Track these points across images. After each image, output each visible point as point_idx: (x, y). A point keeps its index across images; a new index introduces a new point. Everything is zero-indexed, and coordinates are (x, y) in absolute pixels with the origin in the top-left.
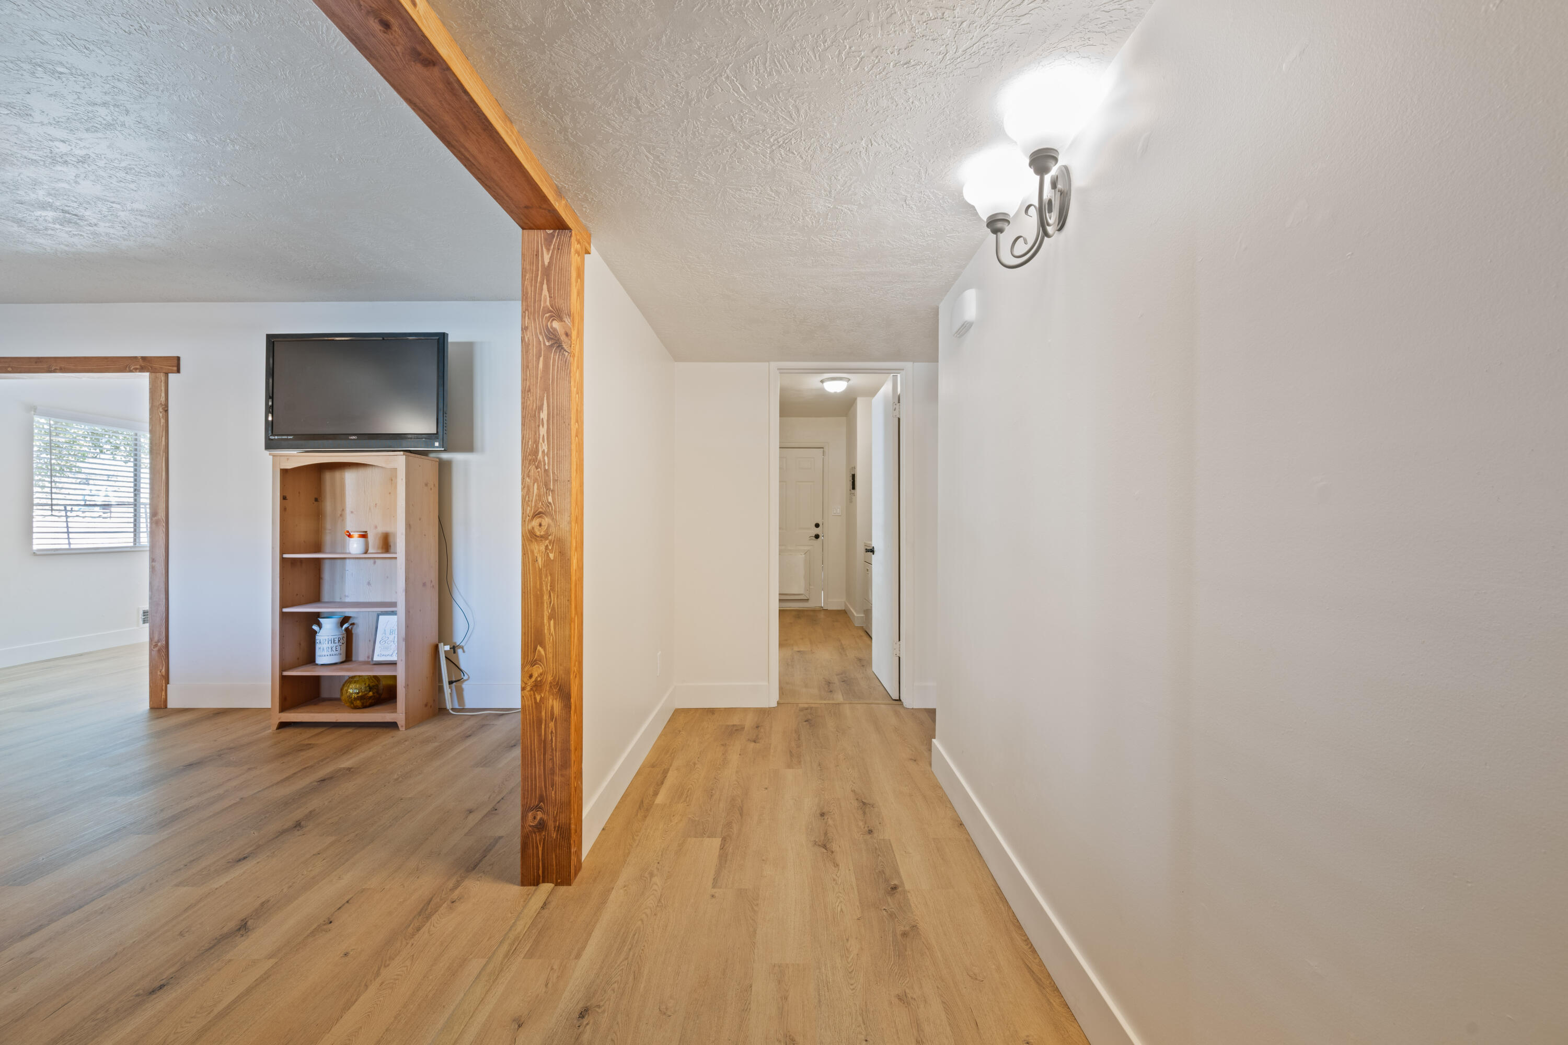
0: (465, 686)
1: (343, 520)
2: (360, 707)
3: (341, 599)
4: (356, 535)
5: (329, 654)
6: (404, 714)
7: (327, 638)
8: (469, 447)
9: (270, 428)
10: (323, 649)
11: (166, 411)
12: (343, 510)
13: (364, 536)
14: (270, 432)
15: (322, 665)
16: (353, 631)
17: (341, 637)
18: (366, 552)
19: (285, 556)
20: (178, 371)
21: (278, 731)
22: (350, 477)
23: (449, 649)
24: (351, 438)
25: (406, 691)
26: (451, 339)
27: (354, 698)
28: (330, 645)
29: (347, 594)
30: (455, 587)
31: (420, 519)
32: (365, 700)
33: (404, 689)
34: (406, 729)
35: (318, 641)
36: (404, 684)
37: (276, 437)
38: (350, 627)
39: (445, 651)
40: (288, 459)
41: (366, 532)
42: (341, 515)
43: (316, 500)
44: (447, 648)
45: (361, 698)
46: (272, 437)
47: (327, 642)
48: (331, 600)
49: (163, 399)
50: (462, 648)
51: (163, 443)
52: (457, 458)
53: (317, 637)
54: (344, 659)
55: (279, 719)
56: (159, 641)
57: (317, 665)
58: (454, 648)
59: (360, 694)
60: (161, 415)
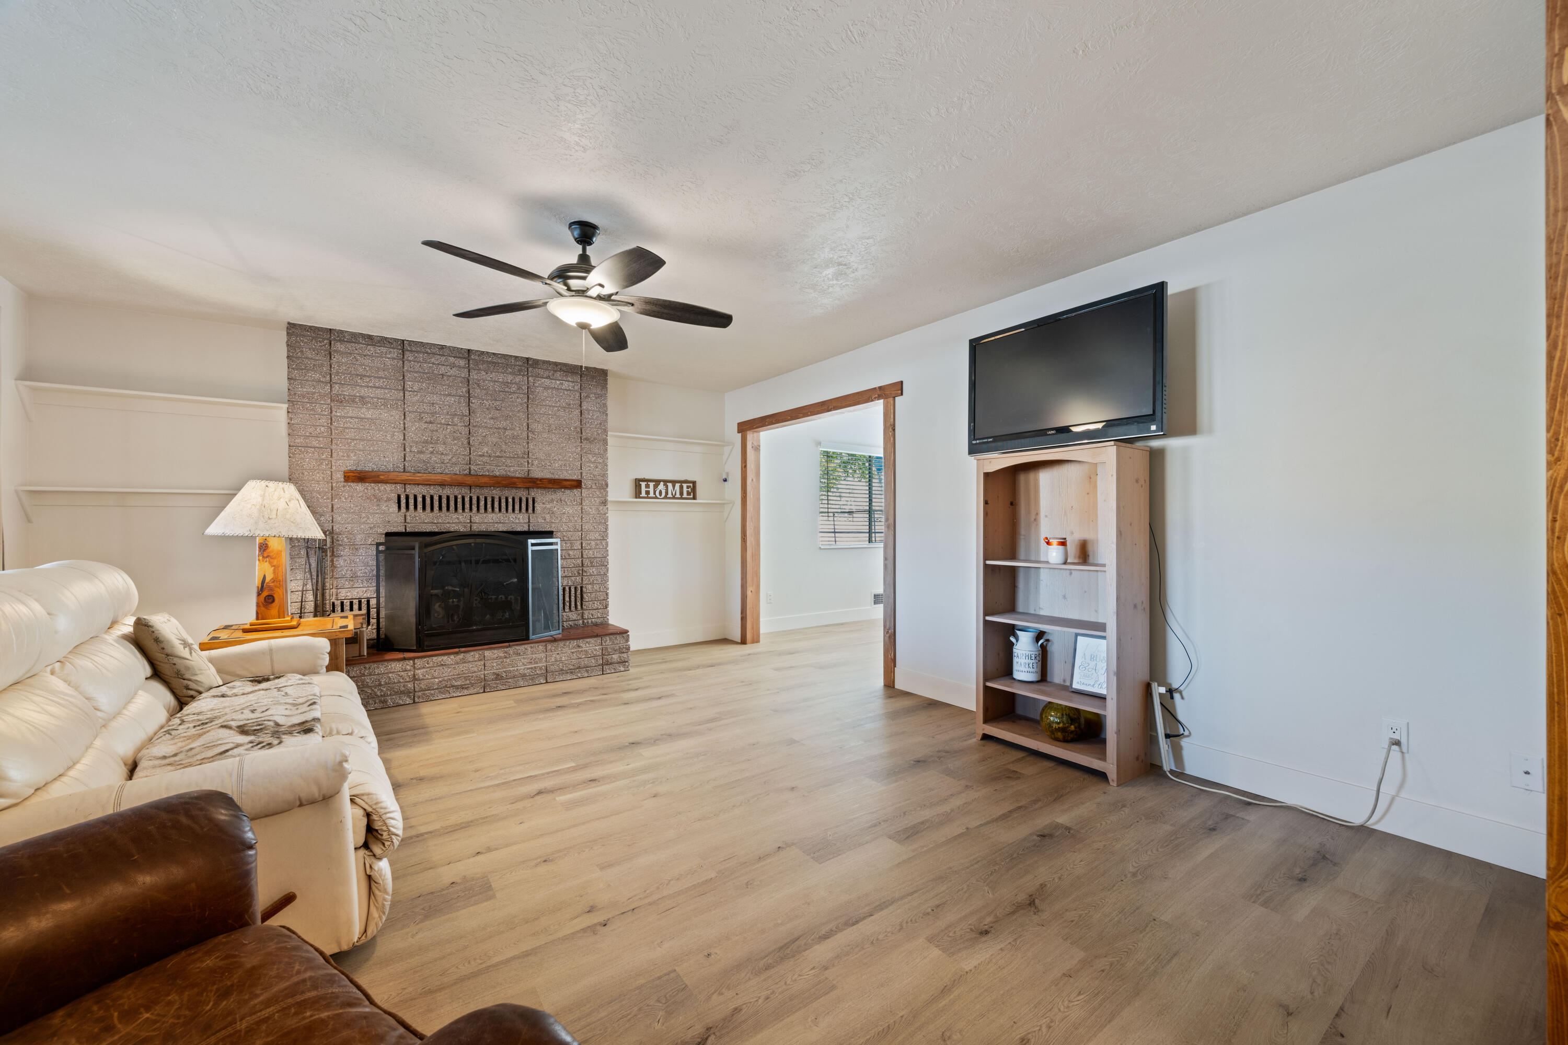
0: (1184, 742)
1: (1037, 525)
2: (1061, 739)
3: (1035, 610)
4: (1054, 542)
5: (1026, 669)
6: (1116, 766)
7: (1024, 652)
8: (1189, 428)
9: (972, 433)
10: (1021, 664)
11: (894, 430)
12: (1037, 514)
13: (1063, 543)
14: (973, 437)
15: (1019, 680)
16: (1048, 648)
17: (1037, 653)
18: (1065, 563)
19: (988, 562)
20: (902, 394)
21: (982, 741)
22: (1044, 477)
23: (1164, 692)
24: (1050, 433)
25: (1117, 738)
26: (1171, 290)
27: (1055, 728)
28: (1027, 661)
29: (1041, 606)
30: (1167, 608)
31: (1131, 525)
32: (1067, 734)
33: (1115, 735)
34: (1118, 786)
35: (1016, 654)
36: (1115, 728)
37: (978, 442)
38: (1045, 644)
39: (1160, 694)
40: (990, 462)
41: (1065, 539)
42: (1035, 519)
43: (1012, 504)
44: (1162, 690)
45: (1063, 730)
46: (974, 442)
47: (1024, 657)
48: (1025, 612)
49: (892, 420)
50: (1181, 693)
51: (892, 458)
52: (1172, 444)
53: (1014, 650)
54: (1040, 679)
55: (983, 730)
56: (889, 629)
57: (1014, 679)
58: (1171, 691)
59: (1061, 725)
60: (891, 434)
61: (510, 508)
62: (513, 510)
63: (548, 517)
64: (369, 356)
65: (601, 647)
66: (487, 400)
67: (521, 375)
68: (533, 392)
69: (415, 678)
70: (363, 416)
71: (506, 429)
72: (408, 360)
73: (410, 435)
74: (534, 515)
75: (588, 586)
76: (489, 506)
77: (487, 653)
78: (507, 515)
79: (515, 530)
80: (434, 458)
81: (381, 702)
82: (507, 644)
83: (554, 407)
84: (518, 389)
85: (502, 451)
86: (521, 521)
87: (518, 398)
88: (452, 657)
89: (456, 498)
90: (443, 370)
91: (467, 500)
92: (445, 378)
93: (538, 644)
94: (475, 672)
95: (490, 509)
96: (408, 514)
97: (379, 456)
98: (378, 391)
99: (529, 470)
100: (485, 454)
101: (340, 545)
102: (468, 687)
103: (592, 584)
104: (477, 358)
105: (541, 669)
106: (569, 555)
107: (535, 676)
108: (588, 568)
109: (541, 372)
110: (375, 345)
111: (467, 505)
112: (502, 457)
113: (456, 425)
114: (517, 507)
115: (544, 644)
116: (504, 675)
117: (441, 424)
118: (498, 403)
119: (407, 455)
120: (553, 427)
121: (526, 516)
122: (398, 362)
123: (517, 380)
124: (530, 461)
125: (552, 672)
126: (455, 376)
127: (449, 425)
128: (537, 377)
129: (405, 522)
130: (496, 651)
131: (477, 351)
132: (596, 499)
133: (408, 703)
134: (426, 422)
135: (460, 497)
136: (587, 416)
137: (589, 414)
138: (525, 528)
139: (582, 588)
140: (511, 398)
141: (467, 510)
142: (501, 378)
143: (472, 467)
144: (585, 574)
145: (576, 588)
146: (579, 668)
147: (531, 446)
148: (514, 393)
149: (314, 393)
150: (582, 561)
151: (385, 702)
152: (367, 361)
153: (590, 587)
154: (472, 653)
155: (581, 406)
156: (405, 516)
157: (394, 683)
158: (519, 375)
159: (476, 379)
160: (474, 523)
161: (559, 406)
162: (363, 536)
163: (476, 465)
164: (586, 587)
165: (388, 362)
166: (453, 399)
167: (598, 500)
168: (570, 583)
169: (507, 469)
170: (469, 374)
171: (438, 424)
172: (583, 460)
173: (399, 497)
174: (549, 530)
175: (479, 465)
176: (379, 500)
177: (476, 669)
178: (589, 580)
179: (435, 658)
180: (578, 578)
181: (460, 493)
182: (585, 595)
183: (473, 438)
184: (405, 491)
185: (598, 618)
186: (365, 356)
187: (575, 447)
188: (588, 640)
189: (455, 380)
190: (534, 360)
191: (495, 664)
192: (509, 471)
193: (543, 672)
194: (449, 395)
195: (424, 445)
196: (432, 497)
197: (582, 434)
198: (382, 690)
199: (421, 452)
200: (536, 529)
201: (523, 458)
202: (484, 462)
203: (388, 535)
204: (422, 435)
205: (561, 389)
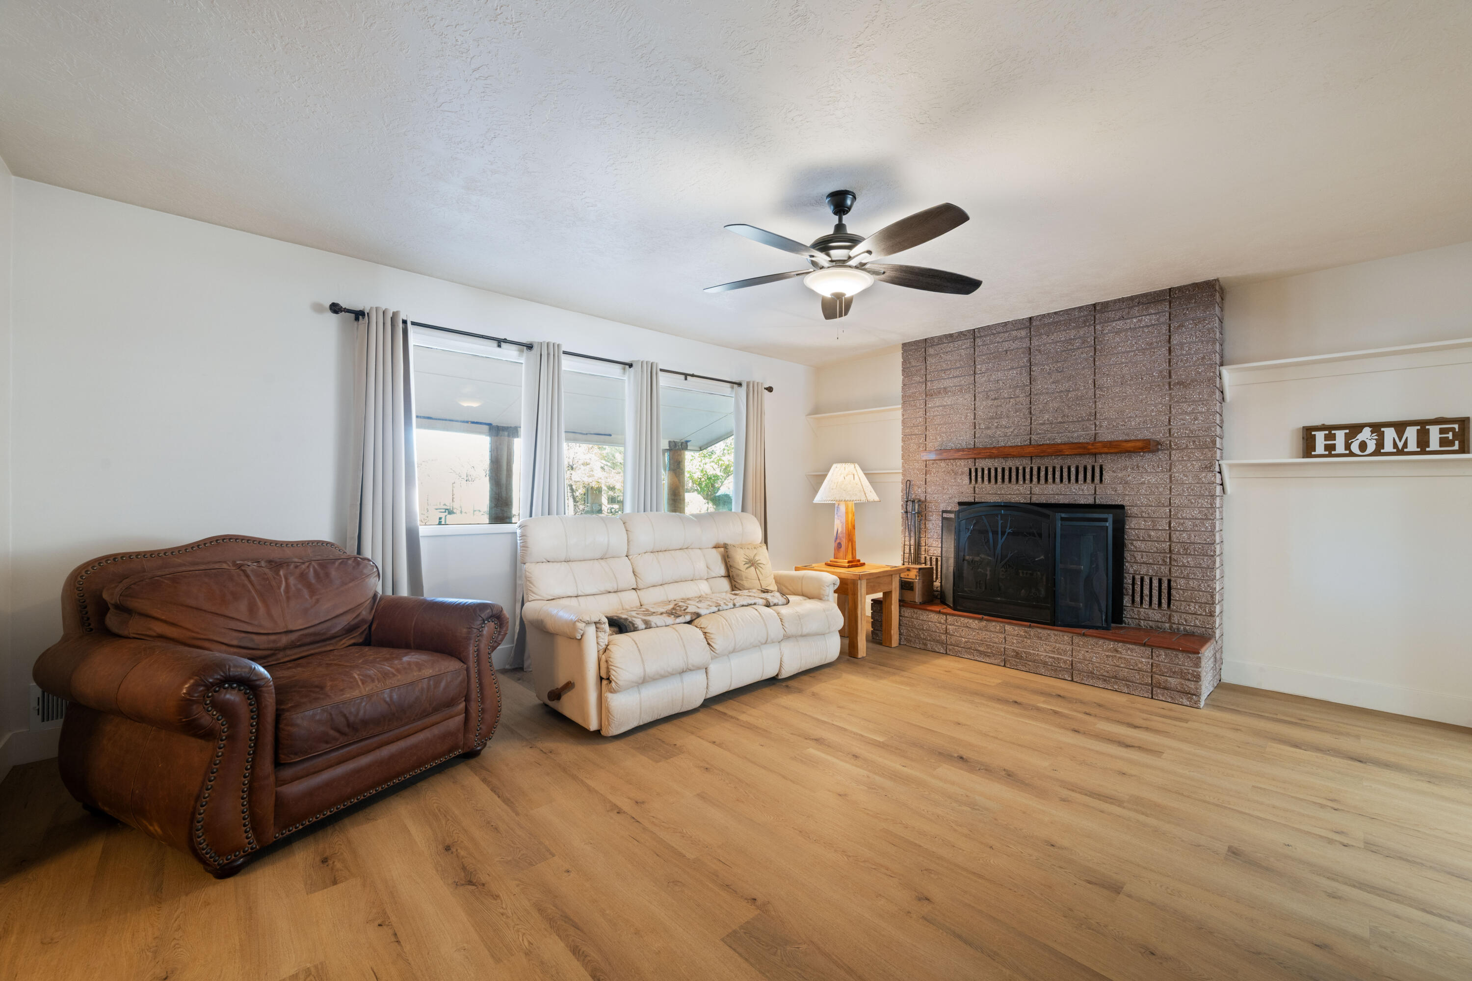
61: (1073, 477)
62: (1077, 480)
63: (1120, 488)
64: (950, 351)
65: (1151, 661)
66: (1048, 365)
67: (1087, 326)
68: (1101, 341)
69: (946, 632)
70: (945, 404)
71: (1069, 391)
72: (978, 346)
73: (979, 413)
74: (1101, 486)
75: (1178, 580)
76: (1050, 476)
77: (1008, 627)
78: (1070, 485)
79: (1077, 502)
80: (999, 433)
81: (923, 644)
82: (1028, 624)
83: (1129, 352)
84: (1083, 343)
85: (1064, 416)
86: (1086, 492)
87: (1082, 353)
88: (976, 622)
89: (1017, 469)
90: (1006, 345)
91: (1028, 470)
92: (1008, 353)
93: (1063, 634)
94: (996, 643)
95: (1050, 480)
96: (976, 486)
97: (956, 436)
98: (956, 380)
99: (1096, 434)
100: (1046, 422)
101: (931, 512)
102: (990, 656)
103: (1187, 578)
104: (1038, 323)
105: (1065, 662)
106: (1150, 536)
107: (1058, 669)
108: (1180, 556)
109: (1111, 315)
110: (954, 341)
111: (1028, 477)
112: (1064, 422)
113: (1018, 397)
114: (1081, 476)
115: (1072, 635)
116: (1024, 655)
117: (1004, 398)
118: (1059, 365)
119: (977, 432)
120: (1128, 377)
121: (1092, 487)
122: (970, 350)
123: (1082, 333)
124: (1098, 423)
125: (1079, 670)
126: (1017, 348)
127: (1012, 398)
128: (1106, 322)
129: (975, 493)
130: (1016, 628)
131: (1038, 316)
132: (1194, 463)
133: (941, 652)
134: (992, 400)
135: (1021, 468)
136: (1179, 353)
137: (1182, 349)
138: (1090, 501)
139: (1169, 581)
140: (1075, 355)
141: (1027, 481)
142: (1062, 336)
143: (1033, 437)
144: (1174, 563)
145: (1160, 581)
146: (1115, 677)
147: (1099, 404)
148: (1078, 348)
149: (916, 393)
150: (1170, 546)
151: (925, 645)
152: (949, 357)
153: (1182, 581)
154: (994, 624)
155: (1169, 342)
156: (974, 488)
157: (933, 631)
158: (1083, 327)
159: (1037, 346)
160: (1035, 494)
161: (1137, 349)
162: (945, 504)
163: (1037, 434)
164: (1175, 581)
165: (963, 352)
166: (1015, 372)
167: (1197, 465)
168: (1151, 572)
169: (1069, 434)
170: (1031, 343)
171: (1002, 399)
172: (1173, 412)
173: (970, 470)
174: (1121, 503)
175: (1039, 434)
176: (956, 474)
177: (997, 640)
178: (1182, 572)
179: (962, 619)
180: (1163, 567)
181: (1021, 465)
182: (1173, 592)
183: (1034, 407)
184: (975, 465)
185: (1195, 626)
186: (947, 353)
187: (1161, 396)
188: (1131, 646)
189: (1017, 352)
190: (1102, 303)
191: (1015, 641)
192: (1072, 437)
193: (1067, 666)
194: (1012, 368)
195: (990, 421)
196: (996, 470)
197: (1170, 377)
198: (924, 635)
199: (988, 428)
200: (1104, 501)
201: (1089, 420)
202: (1045, 431)
203: (960, 504)
204: (989, 412)
205: (1140, 327)
